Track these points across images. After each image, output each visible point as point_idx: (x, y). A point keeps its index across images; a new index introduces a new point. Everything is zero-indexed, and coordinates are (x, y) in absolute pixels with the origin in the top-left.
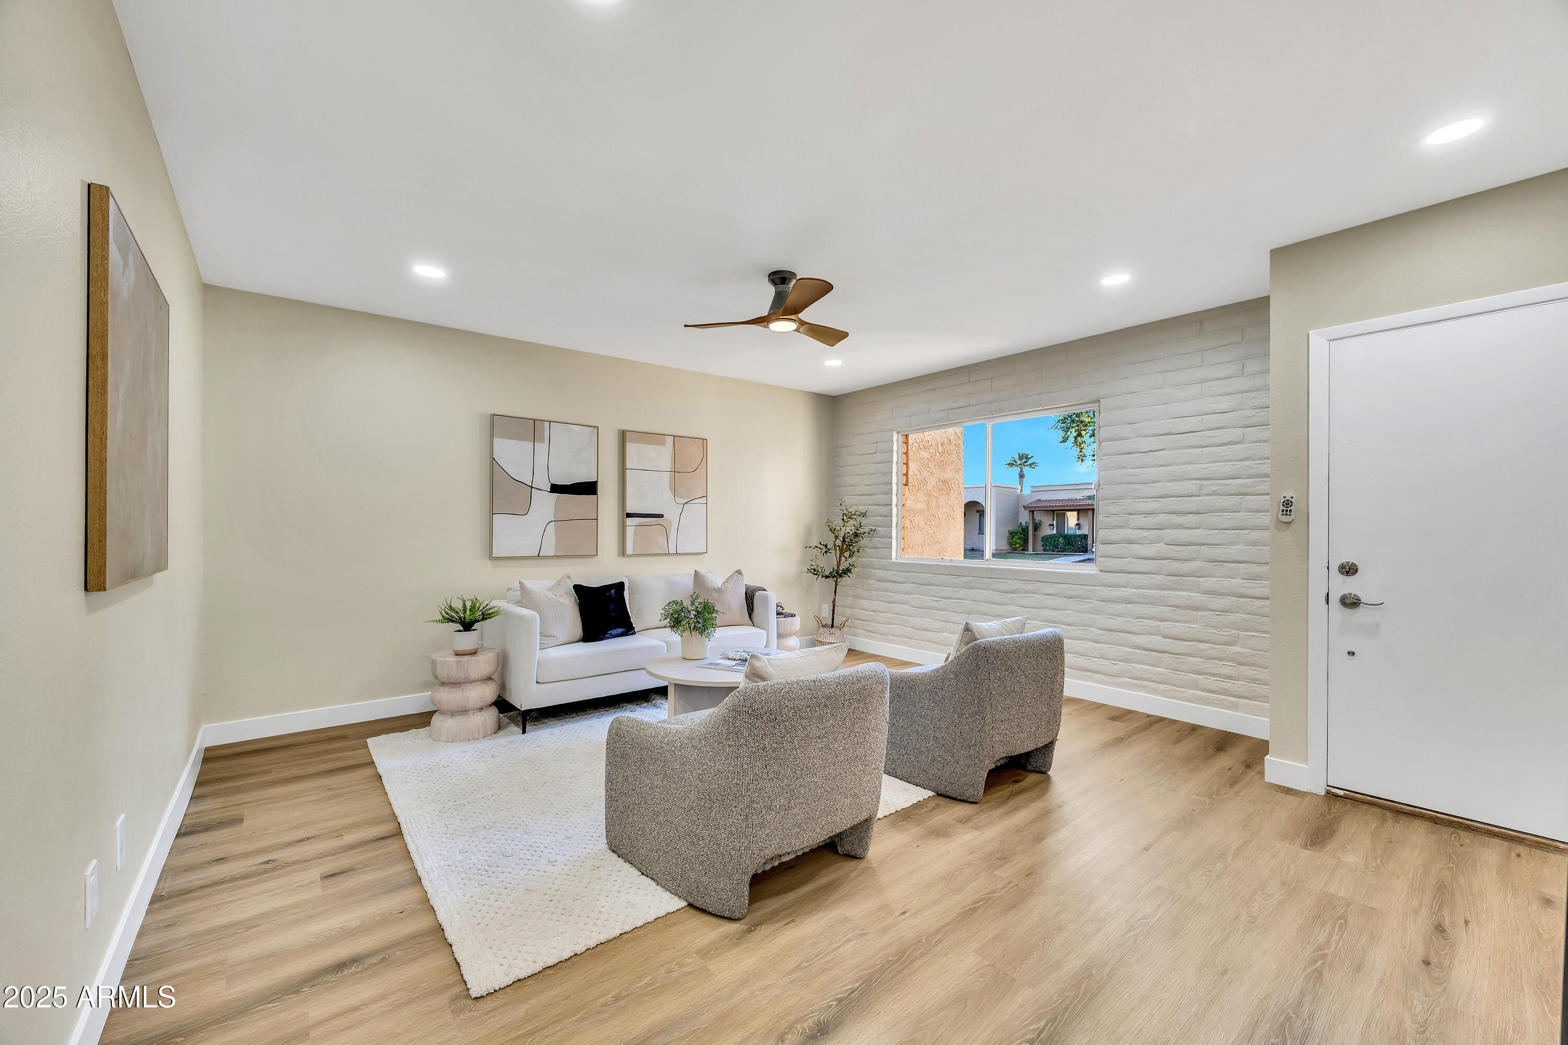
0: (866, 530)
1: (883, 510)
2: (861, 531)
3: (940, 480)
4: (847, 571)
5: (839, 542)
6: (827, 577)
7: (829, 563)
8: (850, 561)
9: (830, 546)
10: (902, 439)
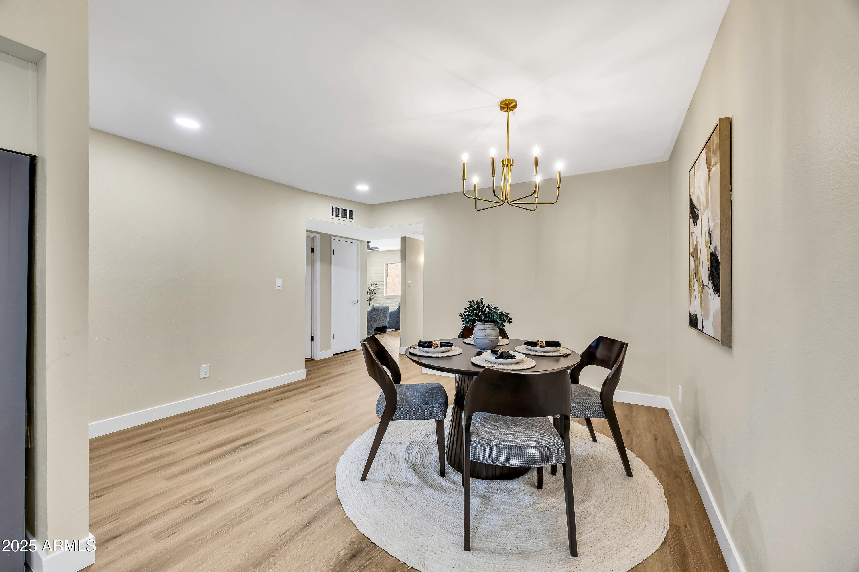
0: (378, 288)
1: (382, 283)
2: (376, 288)
3: (396, 274)
4: (373, 299)
5: (370, 291)
6: (368, 300)
7: (368, 296)
8: (374, 296)
9: (368, 292)
10: (386, 265)
